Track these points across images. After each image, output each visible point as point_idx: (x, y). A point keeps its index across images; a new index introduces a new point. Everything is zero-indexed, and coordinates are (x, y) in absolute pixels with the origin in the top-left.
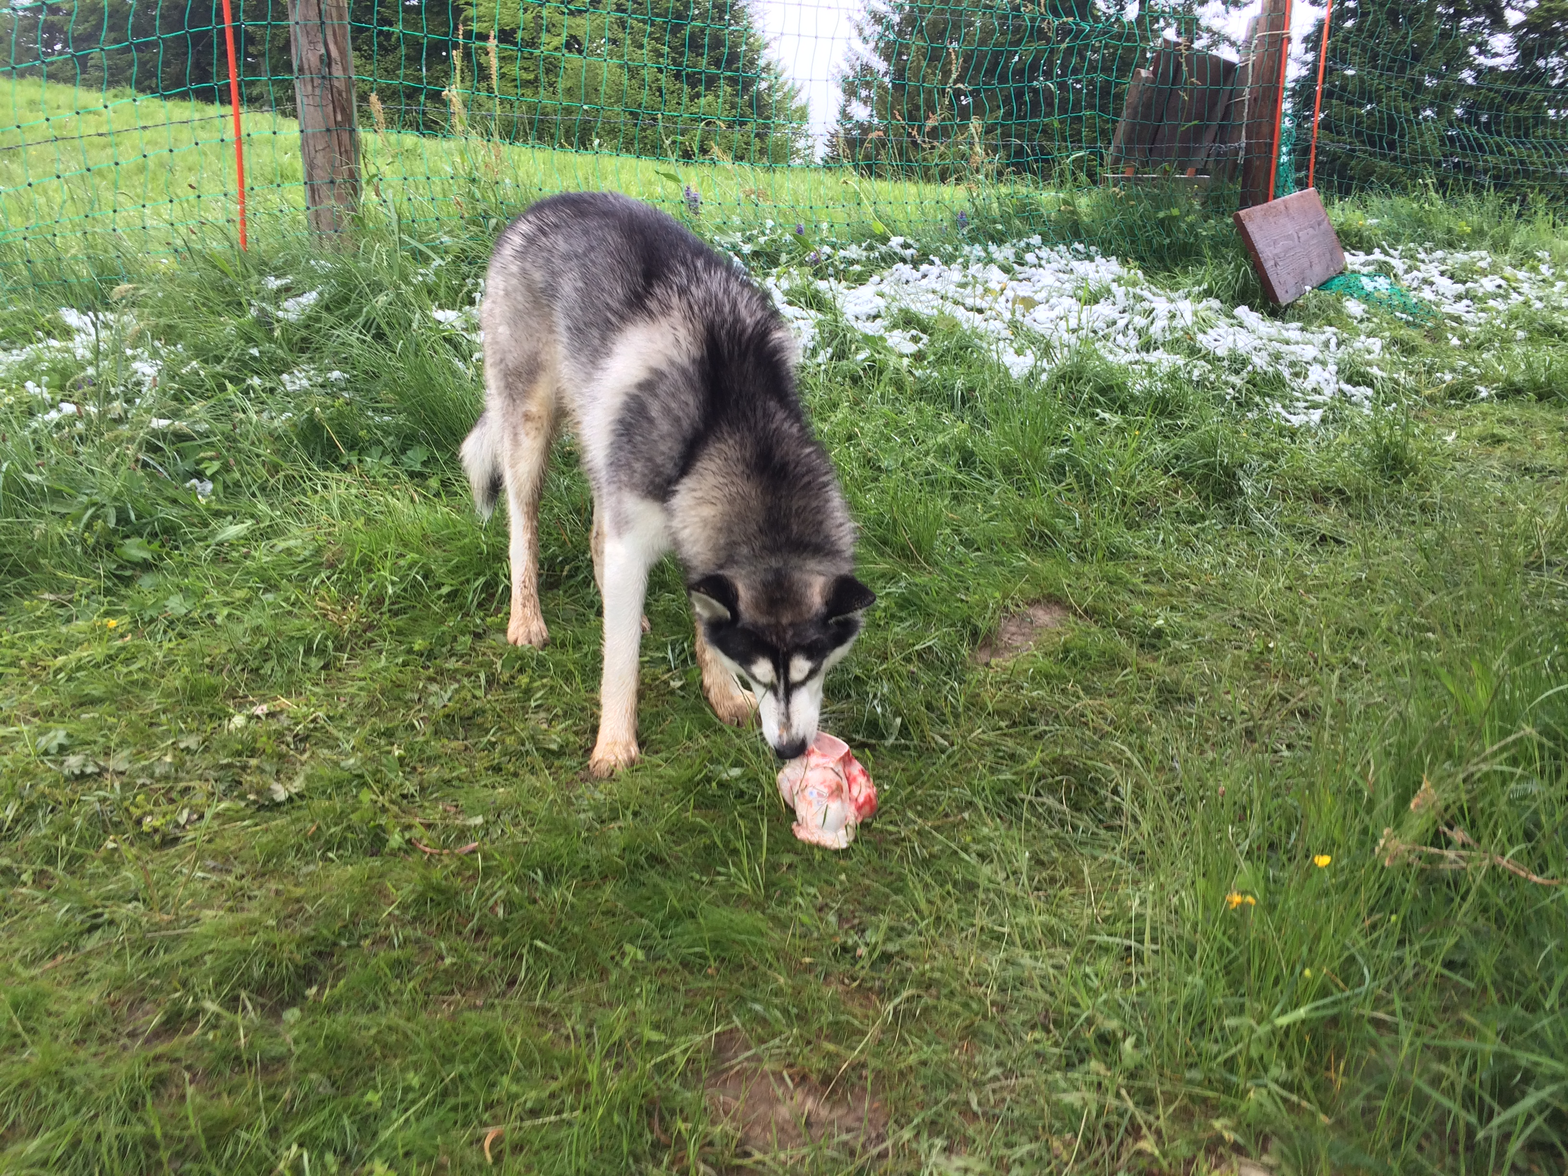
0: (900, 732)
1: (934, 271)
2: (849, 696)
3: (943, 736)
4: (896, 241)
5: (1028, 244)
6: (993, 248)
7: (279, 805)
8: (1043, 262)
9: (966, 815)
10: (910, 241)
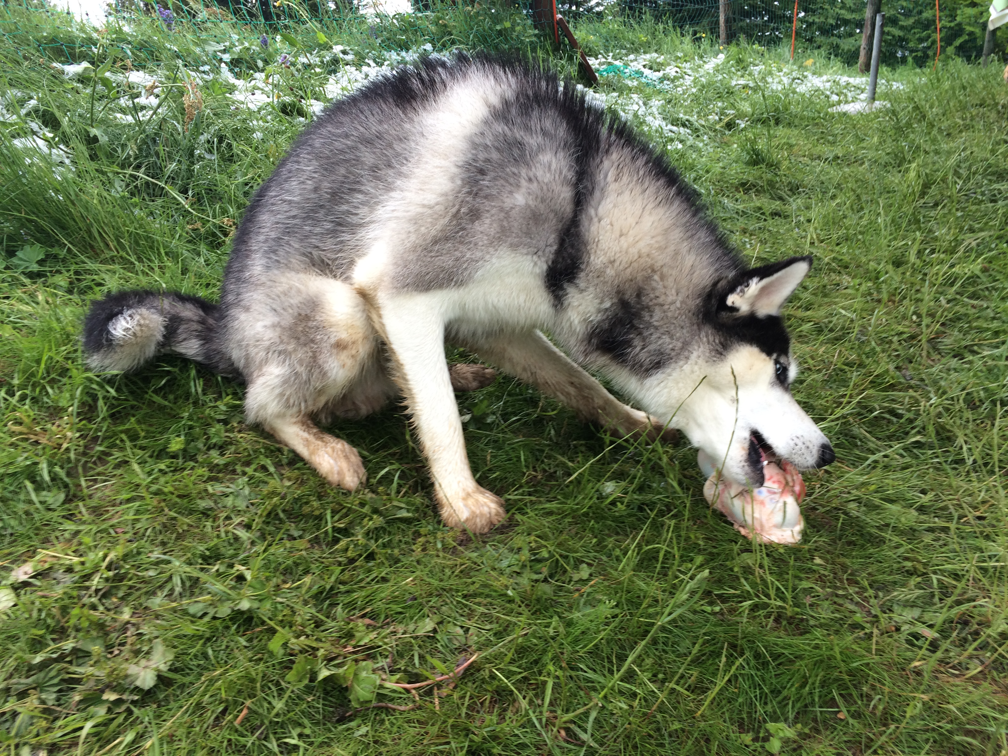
4: (337, 49)
5: (425, 50)
6: (403, 54)
7: (149, 691)
10: (348, 48)
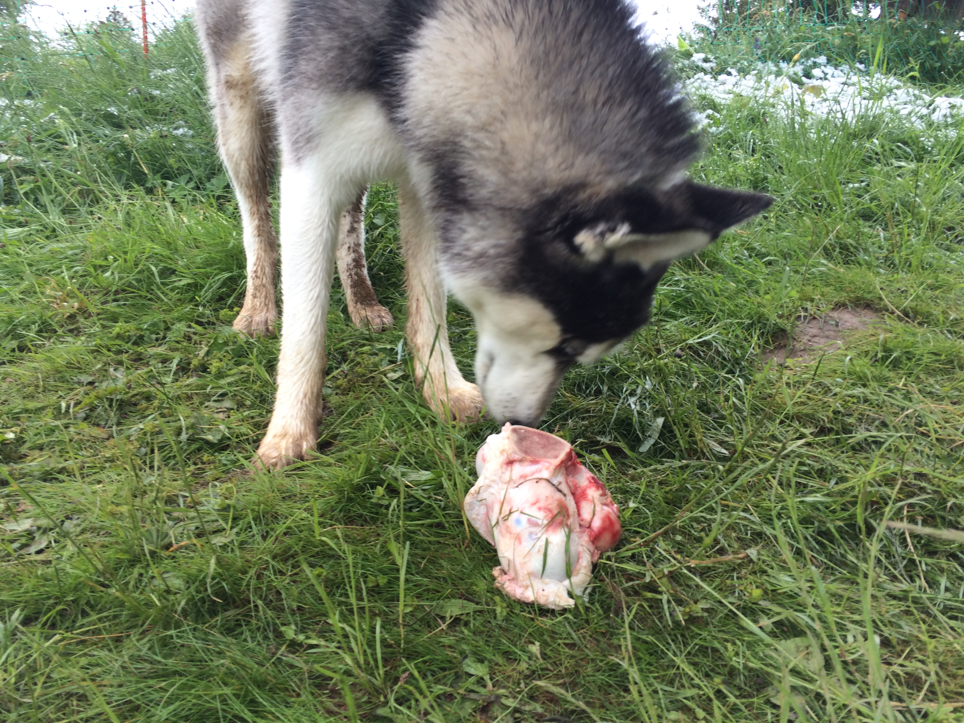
0: (662, 435)
1: (731, 80)
2: (598, 392)
3: (721, 443)
4: (697, 57)
5: (815, 63)
6: (783, 65)
8: (828, 77)
9: (753, 552)
10: (711, 57)
